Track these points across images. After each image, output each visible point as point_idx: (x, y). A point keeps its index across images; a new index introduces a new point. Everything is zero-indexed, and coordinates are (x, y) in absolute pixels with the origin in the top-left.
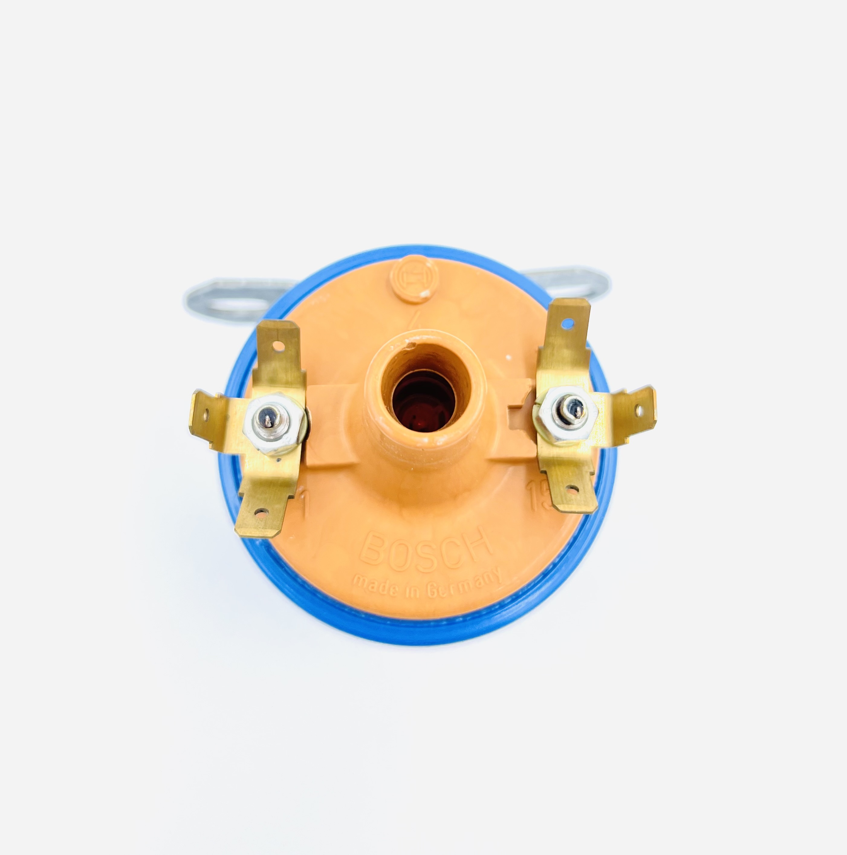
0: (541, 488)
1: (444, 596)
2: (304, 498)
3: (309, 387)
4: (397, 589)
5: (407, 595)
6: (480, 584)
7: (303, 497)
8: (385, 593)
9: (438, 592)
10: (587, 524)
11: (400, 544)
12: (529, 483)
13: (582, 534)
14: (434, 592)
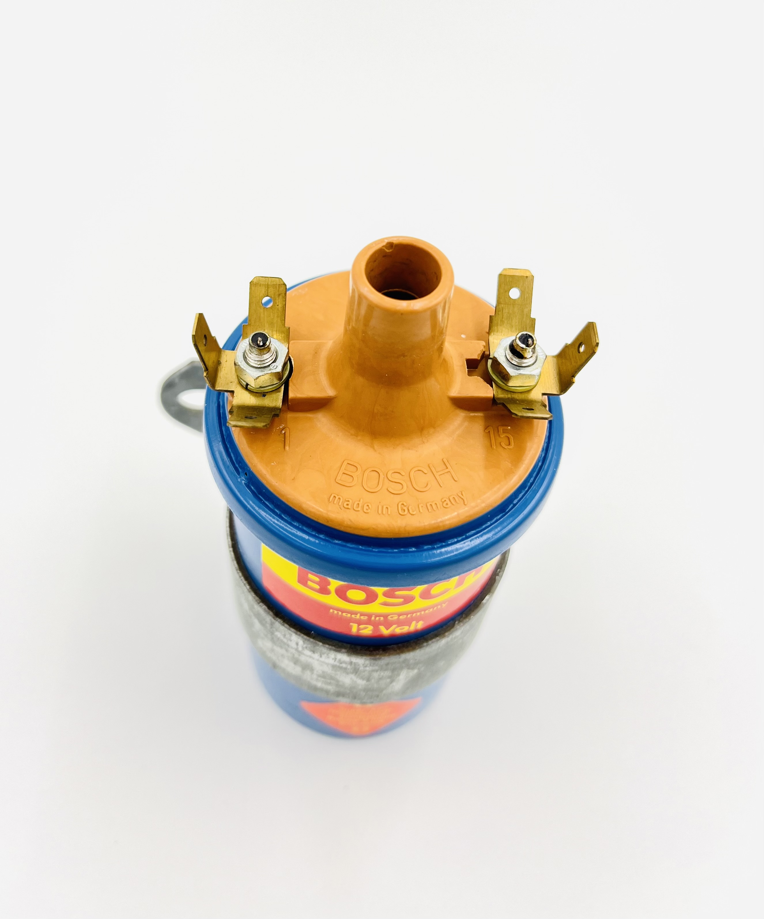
0: (498, 431)
1: (414, 513)
2: (285, 433)
3: (291, 342)
4: (370, 506)
5: (380, 512)
6: (447, 504)
7: (283, 432)
8: (359, 509)
9: (408, 510)
10: (542, 473)
11: (373, 471)
12: (486, 428)
13: (537, 481)
14: (404, 510)
